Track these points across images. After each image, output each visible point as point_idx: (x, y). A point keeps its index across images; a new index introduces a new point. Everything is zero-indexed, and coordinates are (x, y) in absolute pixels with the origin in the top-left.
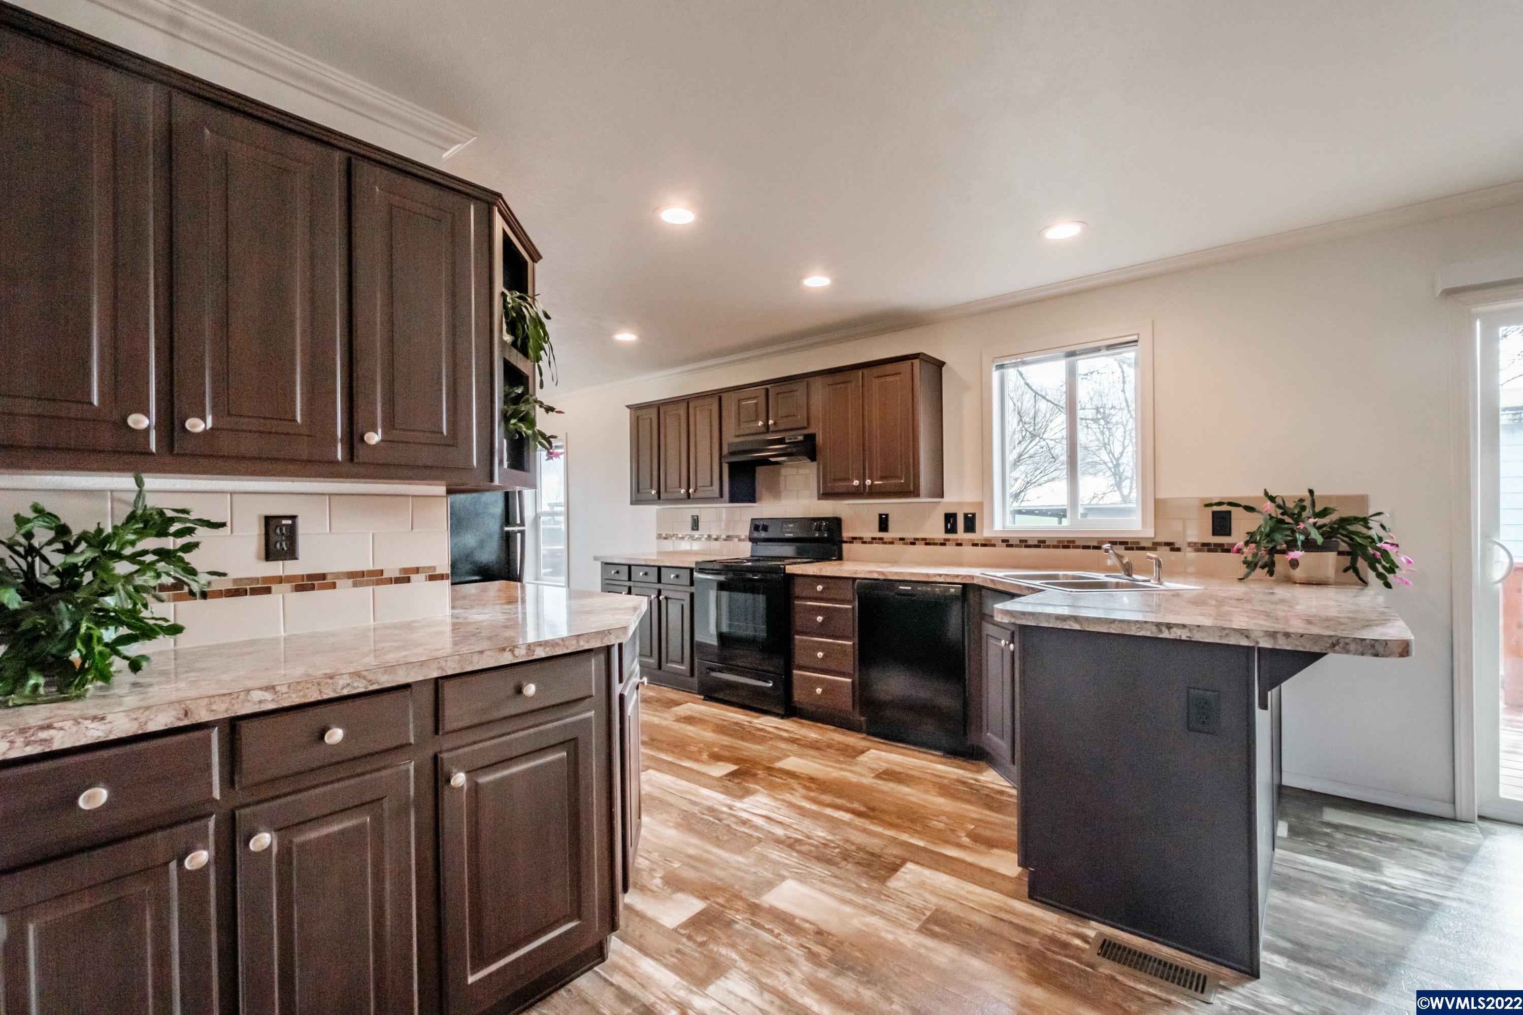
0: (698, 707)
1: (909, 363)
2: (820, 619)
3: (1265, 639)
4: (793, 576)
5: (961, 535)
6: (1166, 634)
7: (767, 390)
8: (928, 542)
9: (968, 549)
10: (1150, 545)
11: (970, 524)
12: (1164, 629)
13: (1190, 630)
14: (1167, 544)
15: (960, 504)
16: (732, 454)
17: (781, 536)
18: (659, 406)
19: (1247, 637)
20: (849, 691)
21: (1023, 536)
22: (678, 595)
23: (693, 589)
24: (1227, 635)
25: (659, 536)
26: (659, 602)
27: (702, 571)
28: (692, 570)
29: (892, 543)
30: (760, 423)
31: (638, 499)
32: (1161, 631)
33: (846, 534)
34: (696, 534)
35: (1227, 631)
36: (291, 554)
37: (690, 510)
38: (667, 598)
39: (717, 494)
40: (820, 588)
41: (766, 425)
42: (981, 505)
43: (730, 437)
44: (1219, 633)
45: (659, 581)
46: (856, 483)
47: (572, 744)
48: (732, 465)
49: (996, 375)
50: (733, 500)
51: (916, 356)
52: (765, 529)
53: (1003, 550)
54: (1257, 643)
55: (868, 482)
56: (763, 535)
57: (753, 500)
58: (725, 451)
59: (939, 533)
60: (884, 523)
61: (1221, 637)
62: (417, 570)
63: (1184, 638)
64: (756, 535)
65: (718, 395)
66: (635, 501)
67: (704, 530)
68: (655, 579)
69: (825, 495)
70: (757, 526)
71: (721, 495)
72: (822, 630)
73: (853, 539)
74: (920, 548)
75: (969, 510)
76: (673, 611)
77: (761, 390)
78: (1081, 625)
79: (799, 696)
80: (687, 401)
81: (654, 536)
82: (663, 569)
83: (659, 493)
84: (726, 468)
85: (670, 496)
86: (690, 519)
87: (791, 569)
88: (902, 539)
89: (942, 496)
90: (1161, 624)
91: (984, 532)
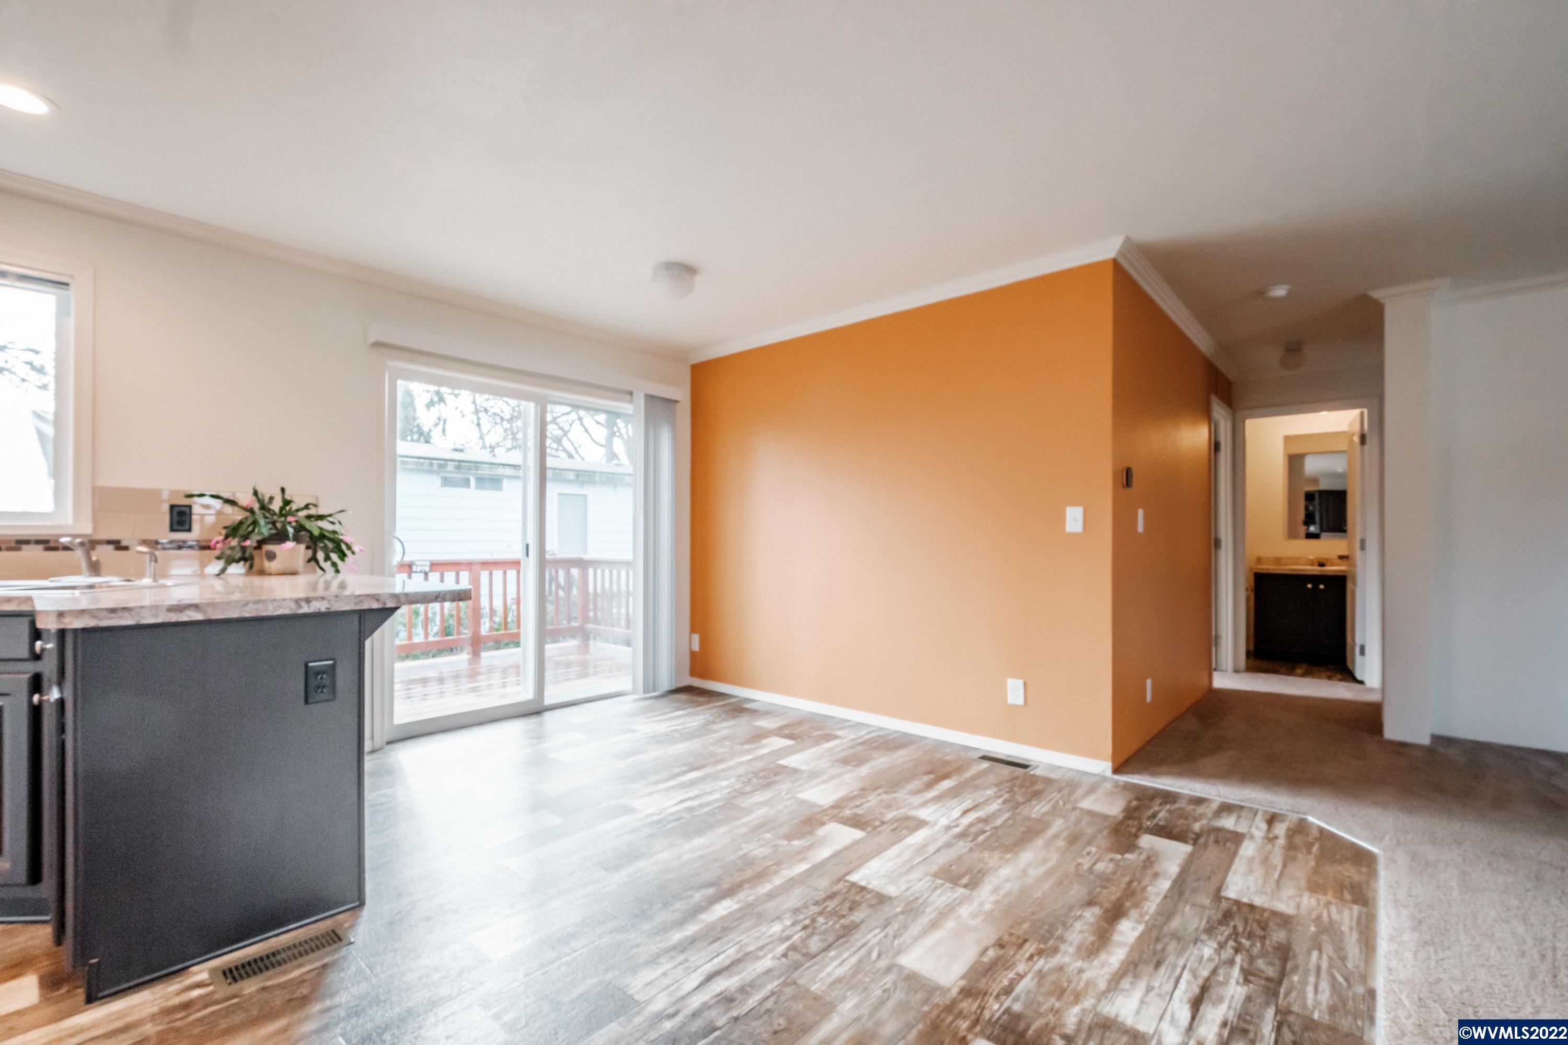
3: (391, 599)
6: (305, 609)
12: (303, 604)
13: (329, 601)
14: (109, 542)
19: (378, 600)
24: (361, 601)
32: (300, 606)
35: (361, 598)
44: (354, 600)
54: (385, 604)
61: (356, 603)
63: (323, 609)
78: (204, 612)
90: (300, 599)
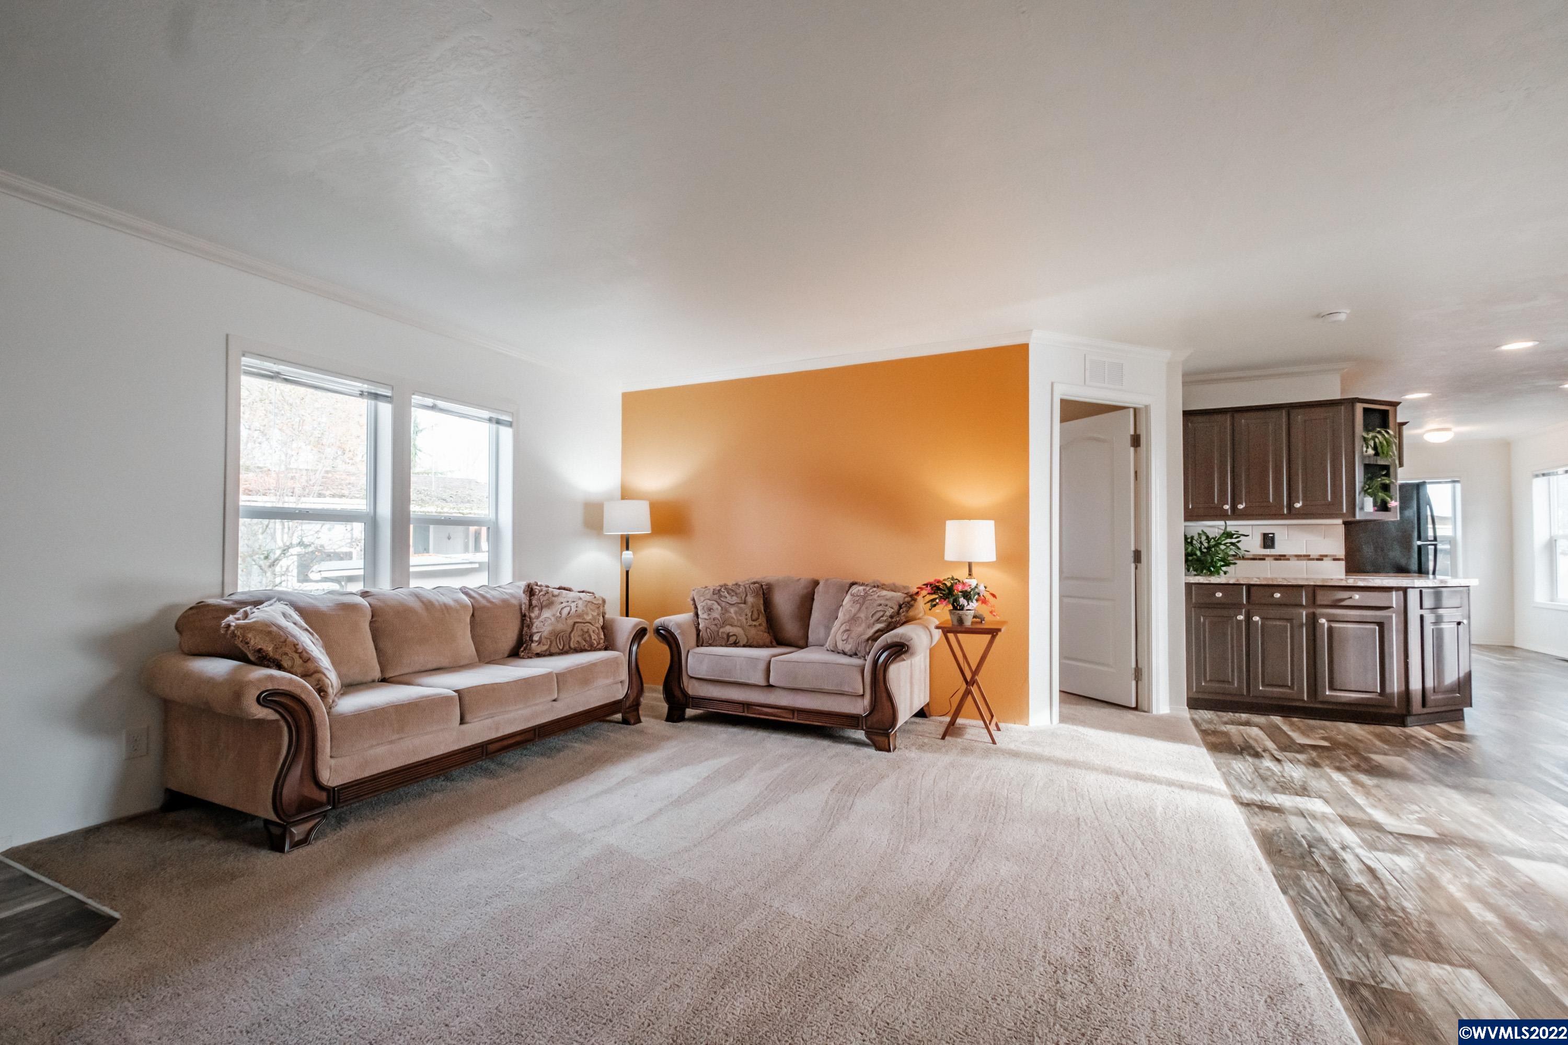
36: (1272, 547)
47: (1381, 625)
62: (1326, 556)
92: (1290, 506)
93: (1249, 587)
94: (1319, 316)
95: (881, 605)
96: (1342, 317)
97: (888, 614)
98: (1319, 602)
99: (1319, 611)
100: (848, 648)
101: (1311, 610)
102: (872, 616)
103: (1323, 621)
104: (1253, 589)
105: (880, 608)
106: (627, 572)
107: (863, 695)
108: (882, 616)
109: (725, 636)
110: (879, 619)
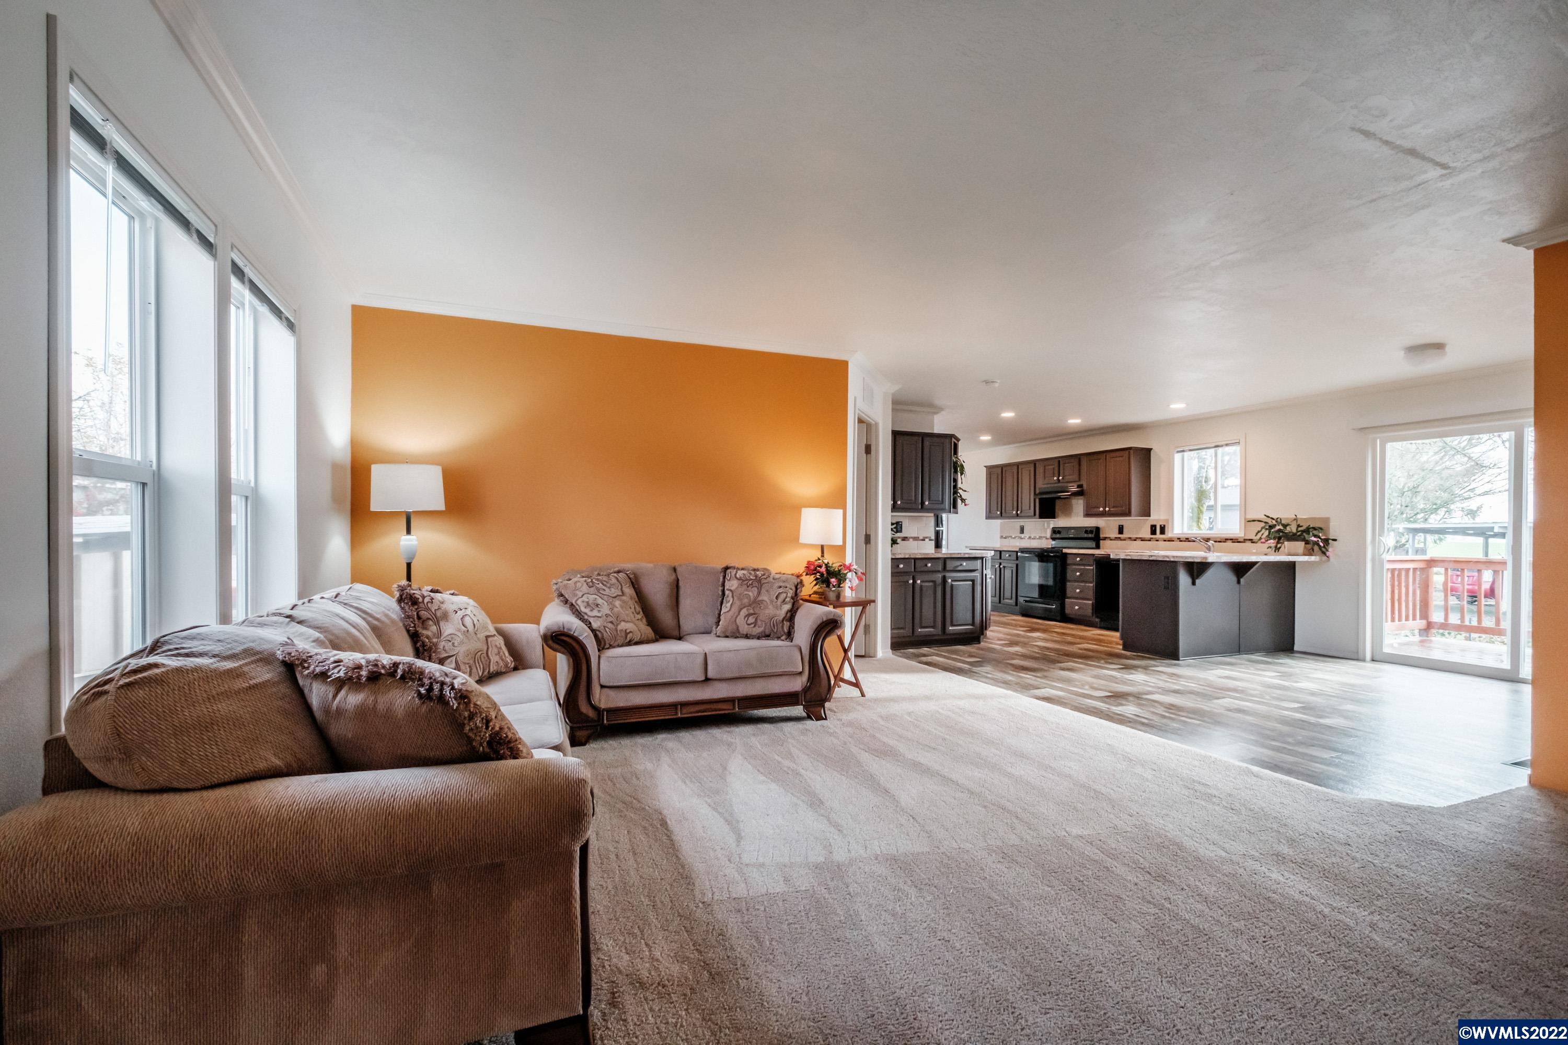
0: (1020, 618)
1: (1127, 452)
2: (1078, 574)
4: (1066, 554)
5: (1158, 535)
7: (1059, 462)
8: (1143, 540)
9: (1161, 543)
10: (1242, 540)
11: (1163, 531)
14: (1250, 540)
15: (1158, 520)
16: (1041, 493)
17: (1067, 536)
18: (1003, 468)
20: (1091, 607)
21: (1187, 536)
22: (1010, 565)
23: (1017, 562)
25: (1002, 537)
26: (1000, 569)
27: (1022, 552)
28: (1017, 552)
29: (1125, 540)
30: (1055, 478)
31: (989, 516)
33: (1102, 536)
34: (1023, 536)
36: (901, 531)
37: (1019, 522)
38: (1004, 567)
39: (1033, 514)
40: (1078, 559)
41: (1058, 479)
42: (1167, 521)
43: (1041, 485)
45: (1000, 558)
46: (1101, 509)
47: (973, 581)
48: (1040, 500)
49: (1178, 457)
50: (1041, 517)
51: (1130, 448)
52: (1059, 532)
53: (1178, 543)
55: (1107, 509)
56: (1058, 536)
57: (1054, 517)
58: (1037, 492)
59: (1148, 535)
60: (1121, 530)
62: (927, 538)
64: (1054, 536)
65: (1034, 463)
66: (988, 517)
67: (1026, 535)
68: (998, 557)
69: (1088, 514)
70: (1055, 531)
71: (1035, 515)
72: (1078, 580)
73: (1105, 539)
74: (1139, 542)
75: (1162, 523)
76: (1008, 574)
77: (1057, 460)
79: (1068, 611)
80: (1018, 465)
81: (999, 536)
82: (1003, 553)
83: (1001, 513)
84: (1037, 501)
85: (1008, 515)
86: (1019, 528)
87: (1065, 551)
88: (1130, 538)
89: (1150, 516)
91: (1169, 534)
92: (923, 503)
93: (915, 559)
94: (987, 382)
95: (780, 587)
96: (997, 385)
97: (790, 595)
98: (948, 569)
99: (948, 575)
100: (757, 630)
101: (943, 574)
102: (777, 598)
103: (950, 581)
104: (917, 561)
105: (781, 590)
106: (409, 565)
107: (801, 673)
108: (786, 598)
109: (623, 634)
110: (784, 600)
